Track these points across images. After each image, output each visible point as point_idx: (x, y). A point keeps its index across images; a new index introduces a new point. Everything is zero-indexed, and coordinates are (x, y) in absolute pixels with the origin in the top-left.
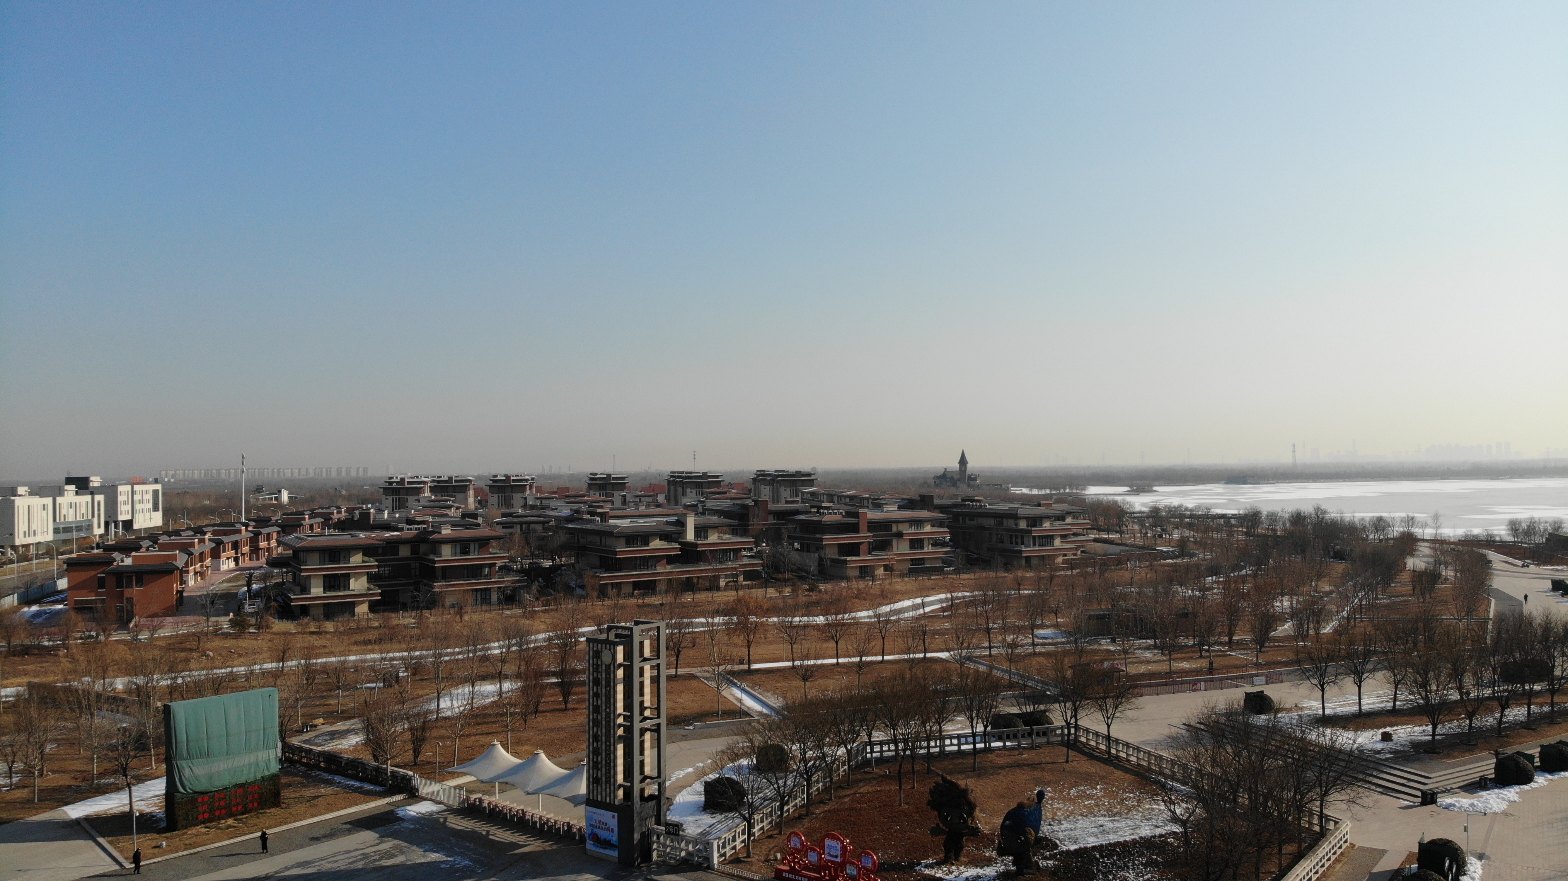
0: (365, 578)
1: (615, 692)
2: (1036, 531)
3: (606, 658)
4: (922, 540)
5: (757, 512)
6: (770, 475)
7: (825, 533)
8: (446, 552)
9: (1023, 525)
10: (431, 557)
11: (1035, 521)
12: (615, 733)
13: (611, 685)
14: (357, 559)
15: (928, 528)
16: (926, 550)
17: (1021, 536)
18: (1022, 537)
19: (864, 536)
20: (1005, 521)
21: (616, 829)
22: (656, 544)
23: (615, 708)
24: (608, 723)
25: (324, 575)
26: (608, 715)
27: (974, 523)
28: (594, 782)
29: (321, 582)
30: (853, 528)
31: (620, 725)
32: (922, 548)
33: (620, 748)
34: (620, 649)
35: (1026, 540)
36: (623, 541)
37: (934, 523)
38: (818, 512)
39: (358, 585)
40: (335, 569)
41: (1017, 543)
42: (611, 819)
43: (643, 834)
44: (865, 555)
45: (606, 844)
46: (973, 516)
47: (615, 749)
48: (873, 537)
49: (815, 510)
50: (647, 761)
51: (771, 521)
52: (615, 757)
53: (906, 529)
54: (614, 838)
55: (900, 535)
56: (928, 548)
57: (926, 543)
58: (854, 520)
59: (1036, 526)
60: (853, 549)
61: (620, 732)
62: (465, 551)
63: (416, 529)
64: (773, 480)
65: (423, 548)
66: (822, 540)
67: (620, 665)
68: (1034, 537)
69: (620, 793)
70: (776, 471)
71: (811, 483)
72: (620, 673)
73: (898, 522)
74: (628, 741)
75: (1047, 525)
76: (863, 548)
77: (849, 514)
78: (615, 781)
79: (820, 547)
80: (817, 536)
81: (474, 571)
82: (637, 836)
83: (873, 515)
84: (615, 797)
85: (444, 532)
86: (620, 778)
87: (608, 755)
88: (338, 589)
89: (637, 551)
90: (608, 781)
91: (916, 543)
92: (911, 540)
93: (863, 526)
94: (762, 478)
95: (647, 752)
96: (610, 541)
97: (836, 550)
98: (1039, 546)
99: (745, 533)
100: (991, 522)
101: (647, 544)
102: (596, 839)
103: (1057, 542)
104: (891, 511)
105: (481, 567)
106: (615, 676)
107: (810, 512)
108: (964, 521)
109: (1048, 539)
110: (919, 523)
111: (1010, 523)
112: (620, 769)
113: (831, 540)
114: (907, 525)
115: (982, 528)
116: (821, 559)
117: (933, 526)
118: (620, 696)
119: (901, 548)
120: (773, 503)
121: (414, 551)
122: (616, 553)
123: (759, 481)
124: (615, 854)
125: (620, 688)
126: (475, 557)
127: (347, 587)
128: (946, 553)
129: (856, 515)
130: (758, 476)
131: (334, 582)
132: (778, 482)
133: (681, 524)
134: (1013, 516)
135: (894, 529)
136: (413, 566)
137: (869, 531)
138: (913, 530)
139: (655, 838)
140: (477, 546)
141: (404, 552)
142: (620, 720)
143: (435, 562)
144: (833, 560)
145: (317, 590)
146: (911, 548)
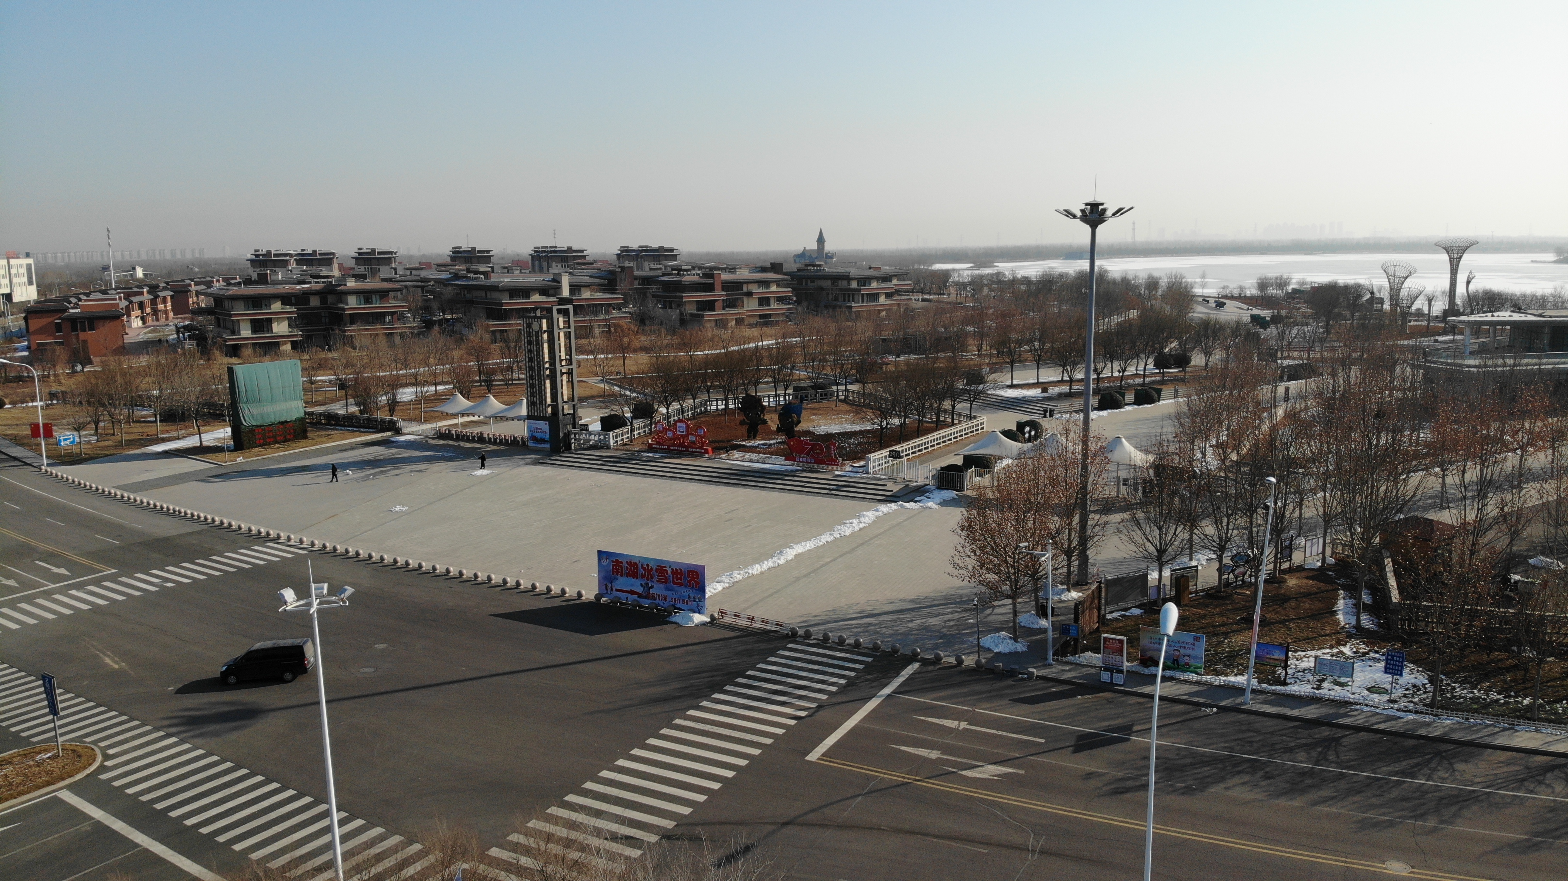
0: (286, 323)
1: (543, 348)
2: (865, 290)
3: (535, 327)
4: (768, 299)
5: (623, 277)
6: (634, 251)
7: (684, 292)
8: (352, 302)
9: (854, 285)
10: (341, 305)
11: (864, 281)
12: (544, 373)
13: (539, 343)
14: (277, 306)
15: (774, 288)
16: (772, 307)
17: (851, 295)
18: (853, 295)
19: (718, 294)
20: (840, 282)
21: (548, 431)
22: (536, 298)
23: (543, 358)
24: (539, 368)
25: (251, 320)
26: (539, 363)
27: (815, 284)
28: (531, 404)
29: (249, 325)
30: (710, 287)
31: (547, 369)
32: (769, 305)
33: (548, 383)
34: (544, 321)
35: (856, 297)
36: (507, 295)
37: (778, 283)
38: (678, 274)
39: (280, 328)
40: (260, 314)
41: (849, 301)
42: (544, 426)
43: (565, 434)
44: (719, 310)
45: (542, 441)
46: (813, 279)
47: (545, 383)
48: (726, 295)
49: (676, 272)
50: (565, 392)
51: (636, 285)
52: (545, 388)
53: (754, 288)
54: (547, 437)
55: (750, 294)
56: (774, 305)
57: (772, 301)
58: (710, 281)
59: (865, 285)
60: (710, 305)
61: (547, 372)
62: (368, 301)
63: (323, 282)
64: (637, 256)
65: (331, 299)
66: (682, 297)
67: (545, 331)
68: (863, 295)
69: (549, 409)
70: (640, 247)
71: (674, 257)
72: (545, 336)
73: (748, 282)
74: (553, 378)
75: (874, 284)
76: (718, 305)
77: (705, 275)
78: (546, 402)
79: (680, 304)
80: (678, 294)
81: (378, 318)
82: (561, 435)
83: (726, 276)
84: (546, 412)
85: (349, 284)
86: (549, 401)
87: (540, 387)
88: (262, 332)
89: (519, 303)
90: (541, 403)
91: (764, 301)
92: (759, 298)
93: (718, 286)
94: (625, 253)
95: (565, 387)
96: (495, 295)
97: (694, 306)
98: (867, 302)
99: (613, 291)
100: (827, 284)
101: (528, 297)
102: (534, 439)
103: (882, 299)
104: (743, 274)
105: (384, 315)
106: (542, 338)
107: (672, 274)
108: (807, 284)
109: (874, 297)
110: (766, 283)
111: (845, 283)
112: (548, 395)
113: (690, 298)
114: (756, 285)
115: (822, 289)
116: (681, 314)
117: (778, 286)
118: (546, 351)
119: (751, 305)
120: (638, 270)
121: (323, 301)
122: (502, 304)
123: (623, 257)
124: (548, 446)
125: (546, 346)
126: (377, 306)
127: (270, 330)
128: (789, 309)
129: (712, 276)
130: (622, 252)
131: (261, 326)
132: (642, 257)
133: (557, 280)
134: (847, 277)
135: (745, 289)
136: (323, 314)
137: (723, 290)
138: (762, 290)
139: (573, 436)
140: (378, 297)
141: (315, 302)
142: (547, 365)
143: (344, 309)
144: (692, 315)
145: (246, 332)
146: (760, 305)
